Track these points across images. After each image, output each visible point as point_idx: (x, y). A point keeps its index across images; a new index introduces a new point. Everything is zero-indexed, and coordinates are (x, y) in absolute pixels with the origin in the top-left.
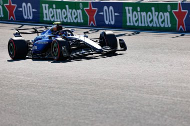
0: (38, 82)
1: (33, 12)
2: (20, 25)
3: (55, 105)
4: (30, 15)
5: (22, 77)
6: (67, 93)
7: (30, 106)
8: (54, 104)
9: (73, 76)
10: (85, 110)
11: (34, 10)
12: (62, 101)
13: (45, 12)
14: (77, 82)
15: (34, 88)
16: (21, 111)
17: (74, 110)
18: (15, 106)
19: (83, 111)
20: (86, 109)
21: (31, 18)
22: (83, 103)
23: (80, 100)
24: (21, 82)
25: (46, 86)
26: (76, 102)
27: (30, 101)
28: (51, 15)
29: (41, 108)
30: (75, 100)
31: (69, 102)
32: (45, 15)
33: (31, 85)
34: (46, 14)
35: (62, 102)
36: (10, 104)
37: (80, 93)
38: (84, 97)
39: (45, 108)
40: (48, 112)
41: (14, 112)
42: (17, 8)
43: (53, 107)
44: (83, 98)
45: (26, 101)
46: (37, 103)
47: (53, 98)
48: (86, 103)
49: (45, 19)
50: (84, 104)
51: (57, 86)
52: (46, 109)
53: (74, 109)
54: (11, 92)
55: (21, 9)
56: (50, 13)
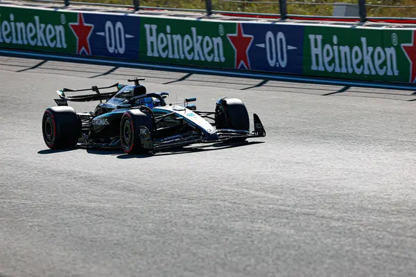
0: (295, 206)
1: (288, 51)
2: (261, 81)
3: (332, 257)
4: (283, 59)
5: (262, 194)
6: (360, 231)
7: (278, 258)
8: (330, 254)
9: (373, 194)
10: (401, 271)
11: (290, 48)
12: (348, 248)
13: (314, 51)
14: (383, 208)
15: (287, 218)
16: (259, 267)
17: (375, 271)
18: (245, 255)
19: (394, 272)
20: (401, 268)
21: (283, 64)
22: (395, 254)
23: (388, 247)
24: (260, 203)
25: (314, 215)
26: (380, 251)
27: (276, 247)
28: (327, 60)
29: (302, 263)
30: (378, 246)
31: (364, 252)
32: (314, 59)
33: (280, 210)
34: (317, 55)
35: (347, 251)
36: (235, 251)
37: (390, 233)
38: (397, 241)
39: (310, 263)
40: (318, 273)
41: (244, 270)
42: (255, 42)
43: (328, 261)
44: (395, 244)
45: (270, 247)
46: (293, 252)
47: (329, 241)
48: (403, 255)
49: (314, 67)
50: (397, 257)
51: (337, 215)
52: (312, 266)
53: (375, 267)
54: (238, 225)
55: (262, 46)
56: (325, 54)
